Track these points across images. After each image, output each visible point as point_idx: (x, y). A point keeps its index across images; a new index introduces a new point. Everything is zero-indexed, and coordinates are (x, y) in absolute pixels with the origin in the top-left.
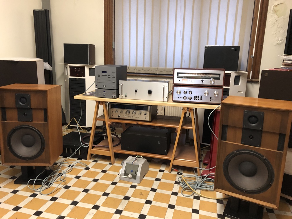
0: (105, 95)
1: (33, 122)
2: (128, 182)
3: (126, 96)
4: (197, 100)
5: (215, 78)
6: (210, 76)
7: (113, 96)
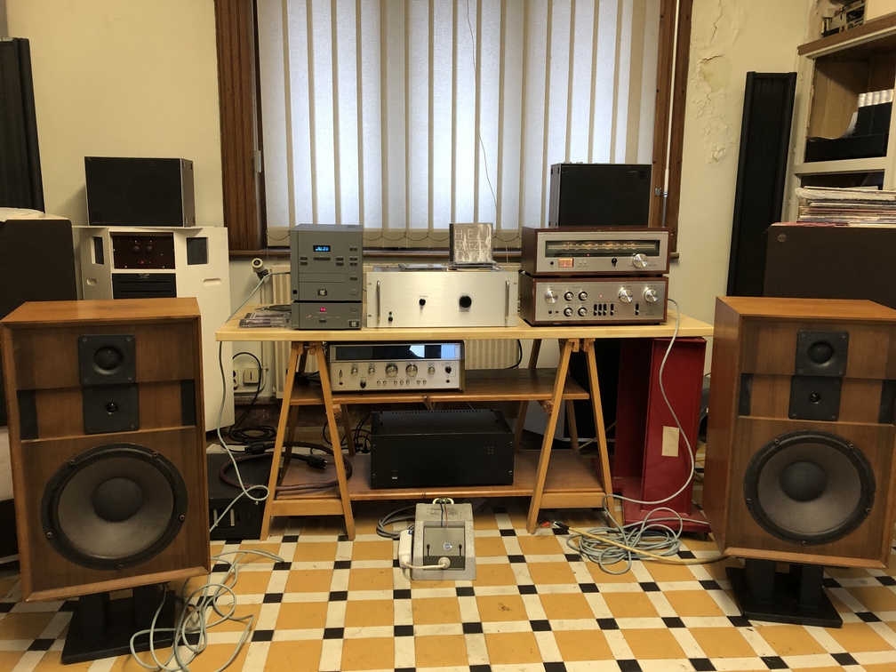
0: (325, 321)
1: (140, 431)
2: (440, 582)
3: (390, 319)
4: (600, 314)
5: (648, 253)
6: (633, 246)
7: (350, 323)
